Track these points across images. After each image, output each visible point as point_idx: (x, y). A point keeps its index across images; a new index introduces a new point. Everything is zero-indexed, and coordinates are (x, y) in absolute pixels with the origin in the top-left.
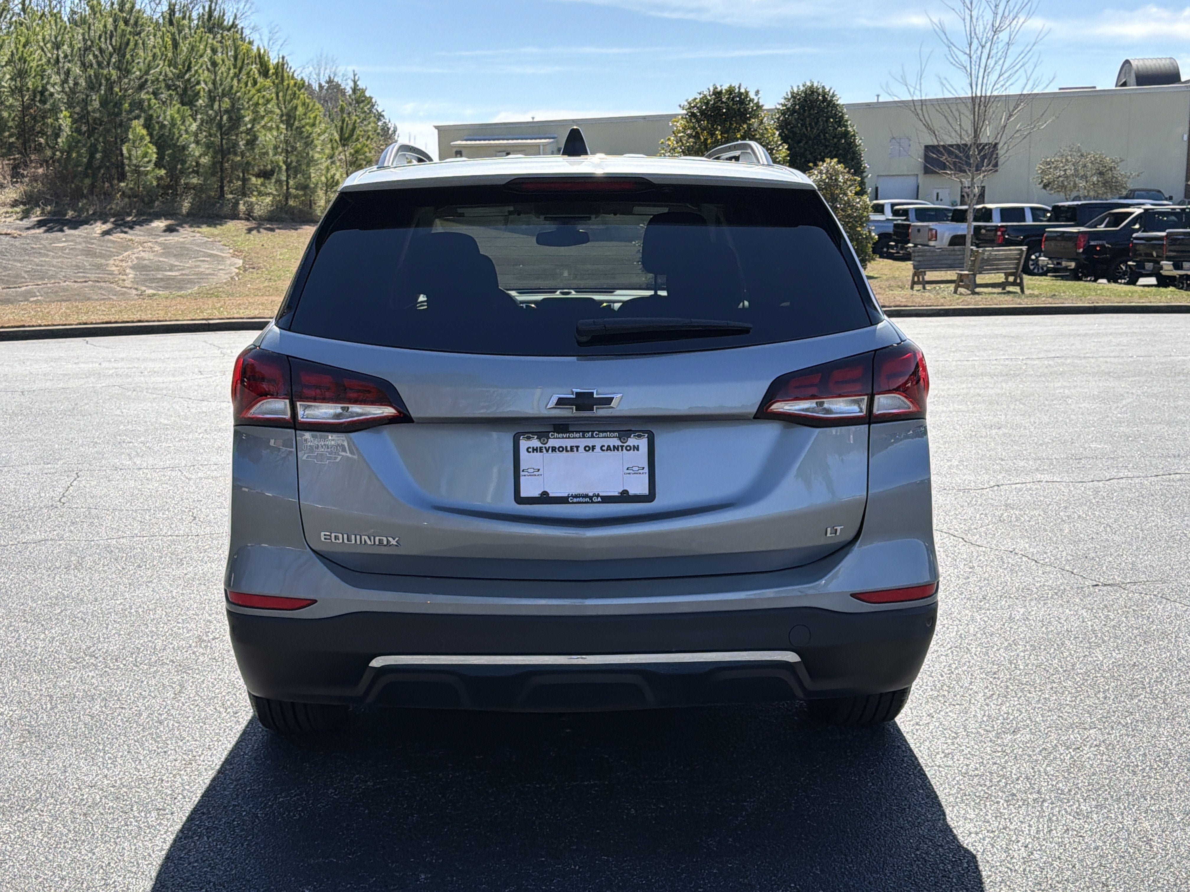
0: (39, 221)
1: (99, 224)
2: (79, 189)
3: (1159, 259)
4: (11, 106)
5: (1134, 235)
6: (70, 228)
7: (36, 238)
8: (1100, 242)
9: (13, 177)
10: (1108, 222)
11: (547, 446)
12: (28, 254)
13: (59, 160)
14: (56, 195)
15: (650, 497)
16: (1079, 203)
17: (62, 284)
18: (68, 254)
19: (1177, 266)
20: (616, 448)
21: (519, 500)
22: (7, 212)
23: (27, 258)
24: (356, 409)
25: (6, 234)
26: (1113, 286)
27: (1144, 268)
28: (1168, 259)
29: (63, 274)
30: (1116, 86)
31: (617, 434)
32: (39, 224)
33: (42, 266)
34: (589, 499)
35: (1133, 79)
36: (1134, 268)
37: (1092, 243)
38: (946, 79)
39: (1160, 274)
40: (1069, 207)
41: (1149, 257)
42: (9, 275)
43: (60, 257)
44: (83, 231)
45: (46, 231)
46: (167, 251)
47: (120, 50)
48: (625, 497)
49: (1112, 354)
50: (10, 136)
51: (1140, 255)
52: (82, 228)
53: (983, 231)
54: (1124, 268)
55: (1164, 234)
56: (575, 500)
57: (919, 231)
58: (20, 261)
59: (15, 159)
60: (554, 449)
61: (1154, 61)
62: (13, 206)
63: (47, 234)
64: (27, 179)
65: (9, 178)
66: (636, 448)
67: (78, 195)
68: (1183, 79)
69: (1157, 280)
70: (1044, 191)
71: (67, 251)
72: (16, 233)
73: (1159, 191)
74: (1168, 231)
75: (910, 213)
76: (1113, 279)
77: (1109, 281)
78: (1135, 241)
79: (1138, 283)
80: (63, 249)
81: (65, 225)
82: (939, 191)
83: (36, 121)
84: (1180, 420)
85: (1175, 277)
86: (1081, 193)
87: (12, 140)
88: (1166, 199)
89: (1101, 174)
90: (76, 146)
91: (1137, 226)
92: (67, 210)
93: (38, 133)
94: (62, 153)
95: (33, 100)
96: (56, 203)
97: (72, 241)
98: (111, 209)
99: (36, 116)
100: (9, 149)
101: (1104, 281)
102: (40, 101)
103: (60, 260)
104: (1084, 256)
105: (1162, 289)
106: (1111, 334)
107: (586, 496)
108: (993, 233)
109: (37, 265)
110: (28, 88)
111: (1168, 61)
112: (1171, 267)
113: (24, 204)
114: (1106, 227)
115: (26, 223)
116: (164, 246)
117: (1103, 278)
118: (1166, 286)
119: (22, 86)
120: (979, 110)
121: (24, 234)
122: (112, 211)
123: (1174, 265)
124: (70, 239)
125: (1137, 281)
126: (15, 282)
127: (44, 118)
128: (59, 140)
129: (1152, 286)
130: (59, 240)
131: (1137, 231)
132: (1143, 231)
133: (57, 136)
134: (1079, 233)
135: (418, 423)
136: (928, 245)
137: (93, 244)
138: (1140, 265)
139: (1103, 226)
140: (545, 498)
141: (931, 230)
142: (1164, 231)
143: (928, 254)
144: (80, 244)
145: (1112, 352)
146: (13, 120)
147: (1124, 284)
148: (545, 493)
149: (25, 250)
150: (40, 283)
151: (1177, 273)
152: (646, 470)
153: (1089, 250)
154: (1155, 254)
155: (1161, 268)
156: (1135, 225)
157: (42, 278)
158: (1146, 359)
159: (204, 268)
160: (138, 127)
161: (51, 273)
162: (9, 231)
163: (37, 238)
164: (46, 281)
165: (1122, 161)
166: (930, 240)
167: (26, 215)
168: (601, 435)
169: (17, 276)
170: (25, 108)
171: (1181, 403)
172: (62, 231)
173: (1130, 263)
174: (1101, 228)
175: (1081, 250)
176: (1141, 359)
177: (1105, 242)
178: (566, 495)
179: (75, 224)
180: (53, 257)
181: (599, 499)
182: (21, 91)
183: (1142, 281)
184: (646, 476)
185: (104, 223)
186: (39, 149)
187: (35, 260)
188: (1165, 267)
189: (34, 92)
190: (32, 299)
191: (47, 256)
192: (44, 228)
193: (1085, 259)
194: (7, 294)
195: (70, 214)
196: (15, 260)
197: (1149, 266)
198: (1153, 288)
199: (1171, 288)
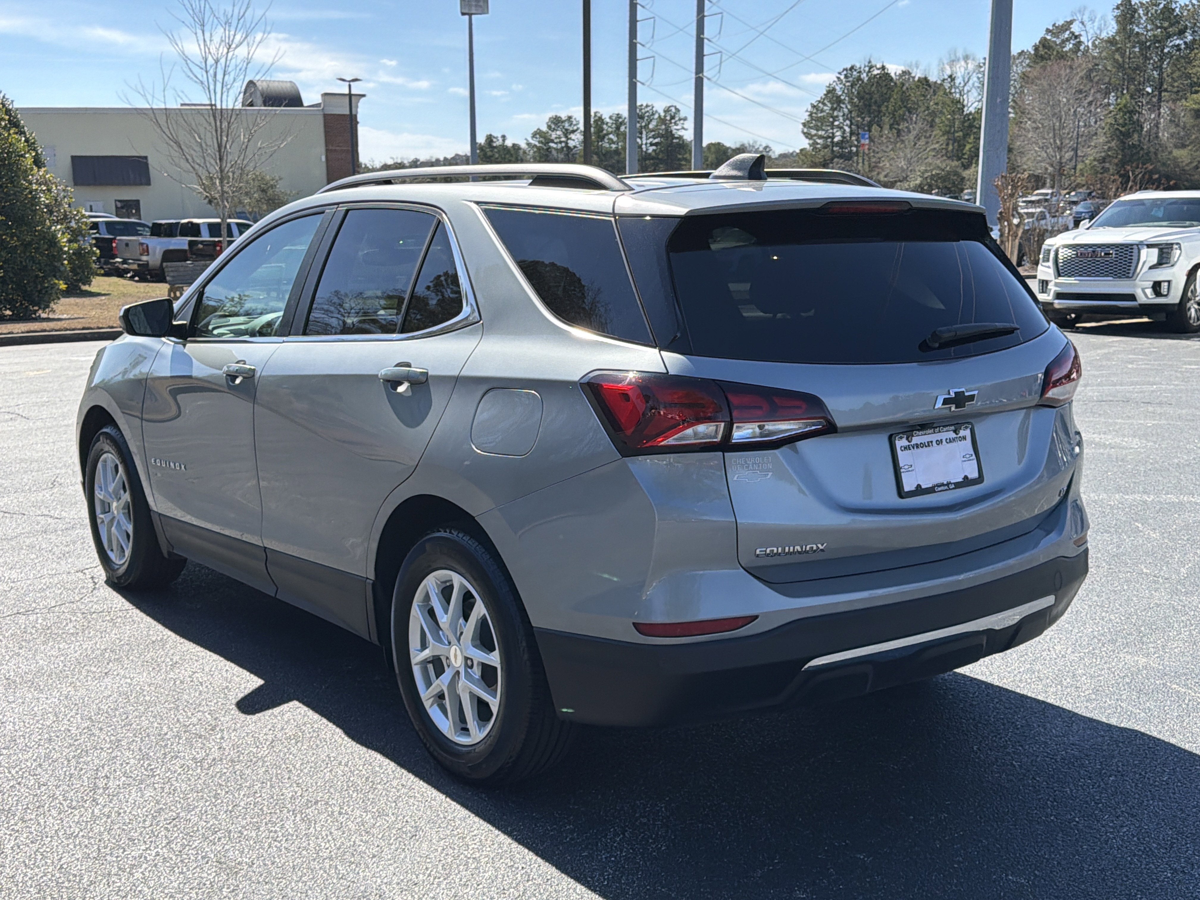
11: (912, 443)
15: (980, 479)
20: (954, 440)
21: (901, 493)
24: (770, 426)
30: (243, 106)
31: (953, 428)
34: (947, 486)
35: (260, 101)
38: (183, 92)
48: (967, 482)
53: (200, 246)
56: (940, 489)
57: (127, 245)
60: (917, 446)
61: (277, 84)
66: (964, 438)
68: (306, 104)
70: (209, 206)
75: (100, 226)
82: (92, 203)
89: (263, 191)
107: (943, 485)
108: (211, 247)
111: (289, 85)
120: (221, 125)
135: (843, 432)
136: (140, 260)
140: (919, 491)
141: (142, 244)
143: (182, 269)
148: (919, 486)
152: (974, 457)
165: (281, 179)
166: (141, 255)
168: (945, 429)
178: (930, 486)
181: (953, 486)
184: (975, 461)
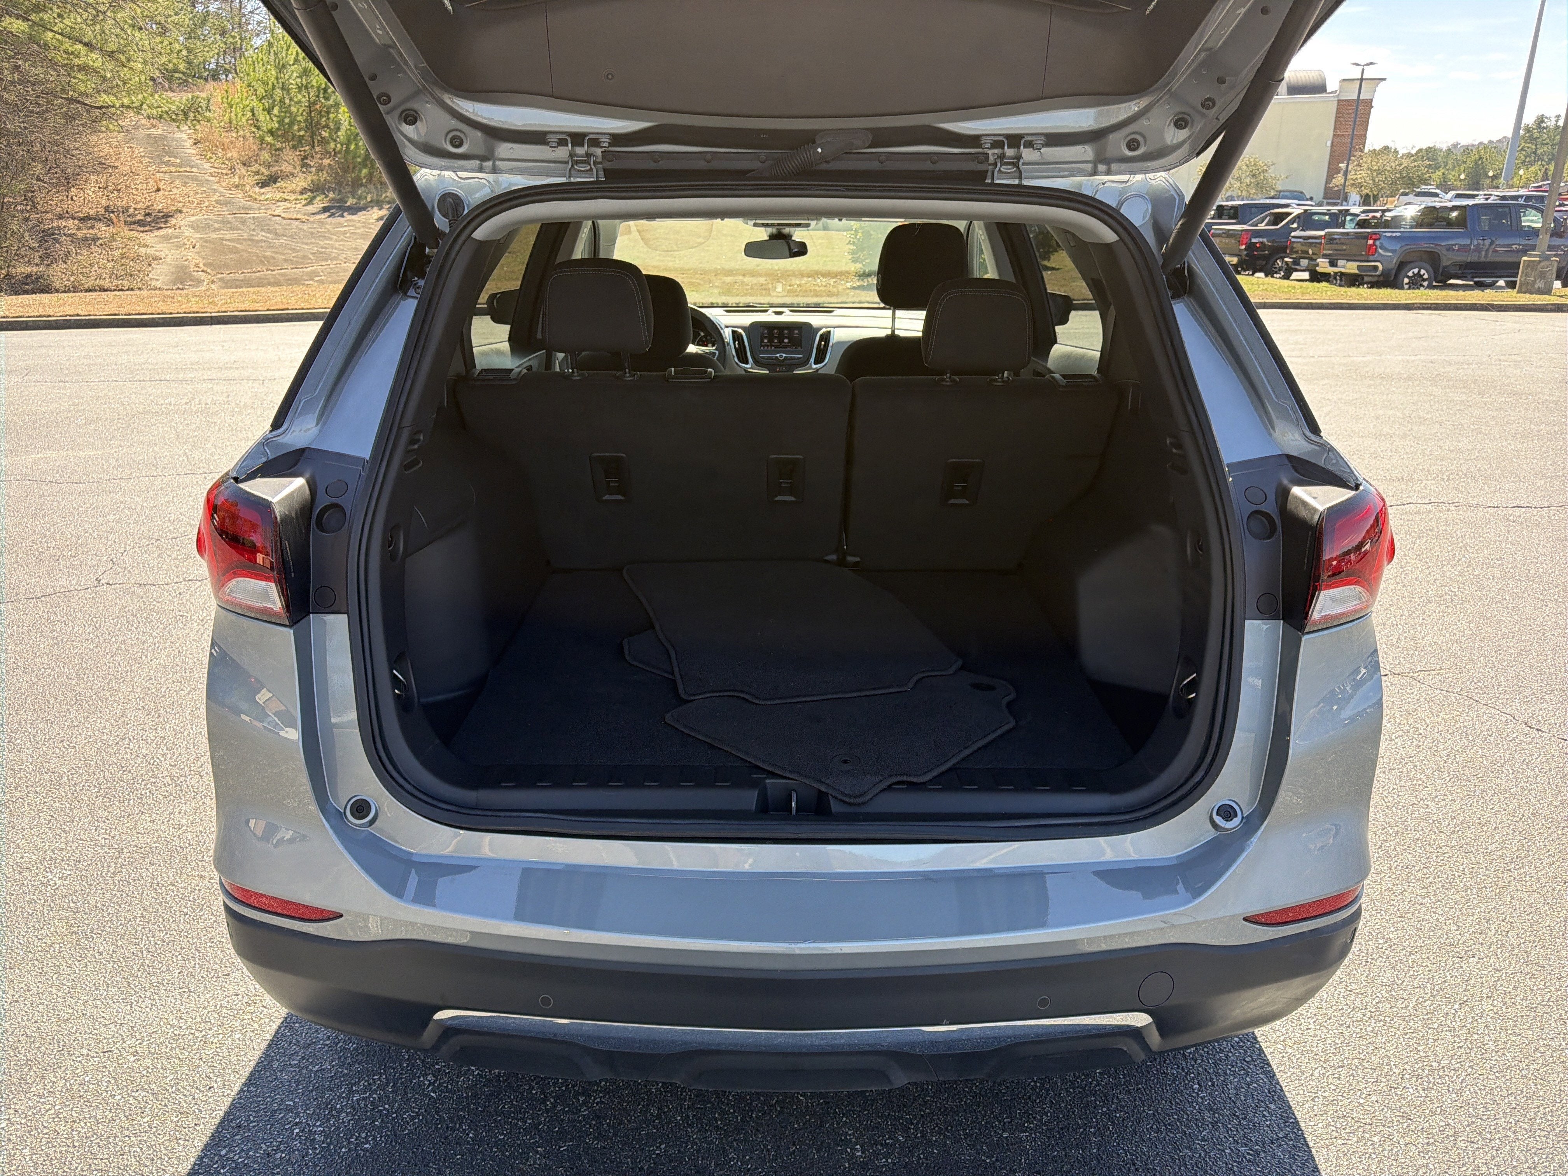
0: (323, 208)
1: (375, 209)
2: (358, 178)
3: (1314, 257)
4: (299, 102)
5: (1293, 234)
6: (350, 214)
7: (320, 222)
8: (1261, 240)
9: (302, 167)
10: (1269, 221)
12: (314, 238)
13: (340, 152)
14: (339, 184)
16: (1242, 203)
17: (343, 265)
18: (349, 237)
19: (1333, 264)
22: (296, 199)
23: (313, 241)
25: (296, 219)
26: (1270, 280)
27: (1299, 264)
28: (1325, 256)
29: (344, 256)
32: (325, 209)
33: (326, 248)
36: (1290, 264)
37: (1254, 240)
39: (1316, 271)
40: (1232, 207)
41: (1304, 255)
42: (297, 257)
43: (342, 240)
45: (329, 216)
49: (1294, 354)
50: (299, 130)
51: (1297, 252)
52: (359, 213)
54: (1280, 264)
55: (1322, 233)
58: (307, 244)
59: (305, 151)
61: (1305, 73)
62: (302, 193)
63: (330, 219)
64: (313, 169)
65: (298, 168)
67: (357, 183)
68: (1328, 91)
69: (1310, 275)
71: (348, 235)
72: (304, 218)
73: (1302, 193)
74: (1326, 230)
76: (1269, 273)
77: (1266, 276)
78: (1293, 240)
79: (1292, 278)
80: (344, 233)
81: (345, 211)
83: (322, 117)
84: (1388, 434)
85: (1329, 274)
86: (1234, 194)
87: (302, 133)
88: (1307, 200)
90: (355, 139)
91: (1295, 225)
92: (348, 197)
93: (324, 127)
94: (342, 145)
95: (318, 96)
96: (340, 191)
97: (352, 226)
98: (386, 197)
99: (321, 112)
100: (300, 142)
101: (1262, 275)
102: (324, 97)
103: (341, 243)
104: (1245, 253)
105: (1316, 284)
106: (1286, 331)
109: (322, 248)
110: (313, 86)
112: (1328, 264)
113: (312, 192)
114: (1266, 225)
115: (310, 208)
117: (1260, 271)
118: (1319, 281)
119: (308, 83)
121: (311, 219)
122: (387, 199)
123: (1330, 262)
124: (351, 223)
125: (1291, 275)
126: (302, 263)
127: (328, 113)
128: (339, 134)
129: (1306, 280)
130: (340, 225)
131: (1295, 230)
132: (1303, 230)
133: (338, 129)
134: (1242, 231)
137: (370, 228)
138: (1296, 262)
139: (1264, 224)
142: (1323, 230)
144: (359, 228)
145: (1293, 351)
146: (302, 114)
147: (1280, 278)
149: (312, 233)
150: (324, 263)
151: (1332, 270)
153: (1251, 247)
154: (1310, 252)
155: (1317, 265)
156: (1293, 224)
157: (326, 260)
158: (1327, 359)
161: (333, 255)
162: (298, 217)
163: (322, 223)
164: (329, 262)
165: (1273, 164)
167: (310, 202)
169: (305, 257)
170: (311, 104)
171: (1380, 412)
172: (343, 216)
173: (1287, 259)
174: (1262, 226)
175: (1243, 247)
176: (1323, 359)
177: (1265, 240)
179: (355, 210)
180: (336, 241)
182: (306, 88)
183: (1295, 275)
185: (380, 210)
186: (324, 142)
187: (321, 243)
188: (1320, 264)
189: (318, 88)
190: (316, 279)
191: (331, 239)
192: (327, 214)
193: (1246, 255)
194: (295, 273)
195: (351, 202)
196: (303, 243)
197: (1304, 263)
198: (1308, 283)
199: (1324, 284)
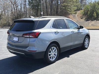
21: (13, 40)
44: (89, 21)
46: (95, 23)
47: (95, 6)
48: (17, 41)
63: (86, 22)
90: (90, 14)
116: (95, 22)
121: (84, 22)
122: (92, 20)
159: (98, 24)
160: (95, 13)
167: (85, 20)
